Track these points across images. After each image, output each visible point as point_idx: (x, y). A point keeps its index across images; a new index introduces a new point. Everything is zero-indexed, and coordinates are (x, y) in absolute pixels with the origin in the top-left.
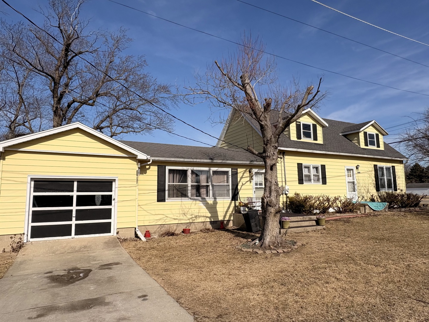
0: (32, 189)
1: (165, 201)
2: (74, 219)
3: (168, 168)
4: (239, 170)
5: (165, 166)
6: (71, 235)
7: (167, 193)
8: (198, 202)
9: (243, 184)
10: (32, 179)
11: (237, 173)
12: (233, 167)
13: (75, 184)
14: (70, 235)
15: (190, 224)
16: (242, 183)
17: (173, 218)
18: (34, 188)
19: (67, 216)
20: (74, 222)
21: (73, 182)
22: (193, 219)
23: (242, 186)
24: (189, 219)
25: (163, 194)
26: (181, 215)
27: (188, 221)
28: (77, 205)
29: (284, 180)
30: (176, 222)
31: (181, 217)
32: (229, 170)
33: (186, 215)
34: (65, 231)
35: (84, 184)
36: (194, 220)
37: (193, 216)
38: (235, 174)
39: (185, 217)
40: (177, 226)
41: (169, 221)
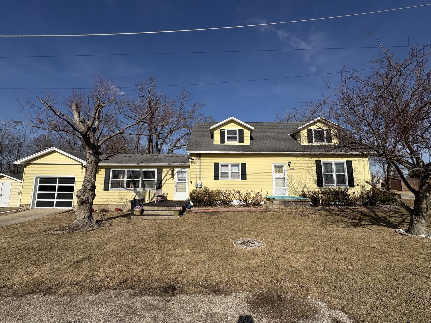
0: (39, 182)
1: (108, 190)
2: (56, 198)
3: (112, 170)
4: (164, 170)
5: (110, 169)
6: (53, 207)
7: (110, 185)
8: (131, 191)
10: (37, 178)
11: (162, 172)
12: (159, 168)
13: (58, 179)
15: (126, 206)
16: (166, 179)
17: (114, 201)
18: (40, 181)
19: (52, 196)
20: (55, 200)
21: (57, 178)
22: (127, 202)
23: (166, 181)
24: (124, 202)
25: (107, 186)
26: (119, 200)
27: (124, 204)
28: (58, 191)
29: (198, 176)
30: (116, 203)
31: (119, 201)
32: (156, 170)
33: (122, 200)
34: (51, 204)
35: (63, 180)
37: (127, 201)
38: (160, 173)
39: (121, 201)
40: (116, 206)
41: (111, 203)
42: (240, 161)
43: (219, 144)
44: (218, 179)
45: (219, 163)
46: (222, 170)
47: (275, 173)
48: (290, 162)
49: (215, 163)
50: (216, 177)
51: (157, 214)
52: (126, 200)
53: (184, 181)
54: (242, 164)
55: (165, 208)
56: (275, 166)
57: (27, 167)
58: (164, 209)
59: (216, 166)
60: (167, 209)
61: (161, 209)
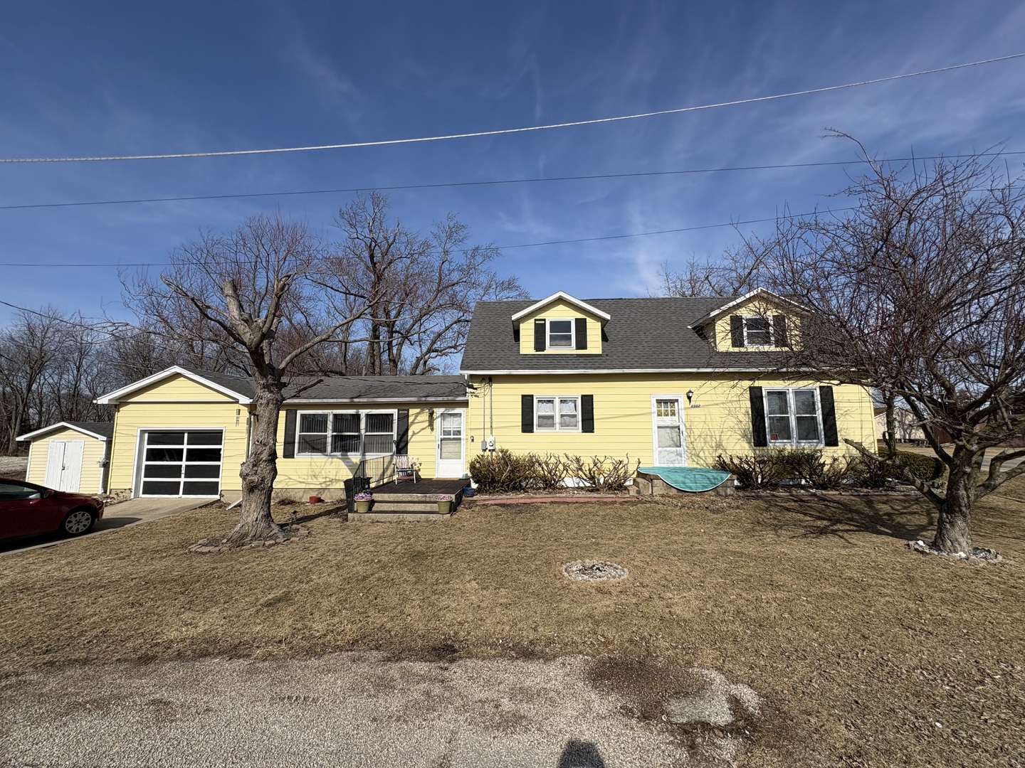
0: (146, 442)
1: (293, 458)
2: (183, 476)
3: (299, 413)
4: (412, 411)
5: (296, 410)
7: (296, 446)
8: (336, 460)
9: (414, 434)
10: (143, 432)
11: (407, 416)
12: (400, 408)
13: (186, 435)
14: (178, 494)
15: (324, 491)
16: (413, 432)
17: (299, 480)
18: (148, 440)
19: (175, 471)
20: (182, 480)
21: (184, 433)
22: (328, 483)
23: (412, 436)
24: (321, 484)
25: (291, 448)
26: (310, 477)
27: (319, 487)
28: (187, 460)
29: (488, 425)
30: (303, 486)
31: (310, 480)
32: (394, 411)
33: (316, 478)
34: (173, 489)
35: (196, 436)
36: (329, 485)
37: (328, 480)
38: (404, 418)
39: (315, 480)
40: (304, 492)
41: (294, 484)
42: (577, 390)
43: (533, 352)
44: (531, 431)
45: (532, 396)
46: (539, 410)
47: (658, 415)
48: (690, 392)
49: (523, 396)
50: (527, 427)
51: (403, 509)
52: (326, 478)
53: (457, 435)
54: (584, 398)
55: (418, 497)
56: (657, 400)
57: (121, 409)
58: (416, 499)
59: (527, 402)
60: (424, 499)
61: (410, 499)
